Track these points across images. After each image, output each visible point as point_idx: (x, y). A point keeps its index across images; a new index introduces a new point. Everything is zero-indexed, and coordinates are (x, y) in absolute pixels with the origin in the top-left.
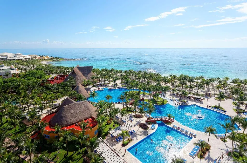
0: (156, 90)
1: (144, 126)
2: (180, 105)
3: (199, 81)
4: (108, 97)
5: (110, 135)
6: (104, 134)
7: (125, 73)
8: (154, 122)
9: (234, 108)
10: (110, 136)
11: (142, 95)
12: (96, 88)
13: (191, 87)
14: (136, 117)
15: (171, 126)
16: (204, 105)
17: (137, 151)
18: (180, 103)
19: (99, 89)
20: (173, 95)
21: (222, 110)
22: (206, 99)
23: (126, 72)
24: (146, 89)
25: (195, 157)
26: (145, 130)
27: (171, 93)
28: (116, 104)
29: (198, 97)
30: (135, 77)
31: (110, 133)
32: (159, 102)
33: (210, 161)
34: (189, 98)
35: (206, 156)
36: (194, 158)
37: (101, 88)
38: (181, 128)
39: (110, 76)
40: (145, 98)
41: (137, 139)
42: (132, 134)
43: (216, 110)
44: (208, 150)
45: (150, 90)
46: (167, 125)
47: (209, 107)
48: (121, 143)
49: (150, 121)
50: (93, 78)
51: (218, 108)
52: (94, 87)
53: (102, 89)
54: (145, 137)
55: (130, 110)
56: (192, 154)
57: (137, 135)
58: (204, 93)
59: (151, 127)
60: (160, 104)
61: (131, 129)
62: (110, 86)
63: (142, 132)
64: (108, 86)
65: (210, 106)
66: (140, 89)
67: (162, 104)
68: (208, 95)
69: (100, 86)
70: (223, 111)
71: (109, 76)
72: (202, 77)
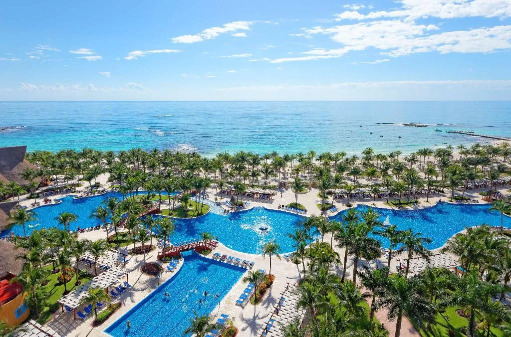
0: (184, 187)
1: (152, 270)
2: (233, 211)
3: (269, 162)
4: (63, 218)
5: (64, 308)
6: (46, 309)
7: (120, 157)
8: (176, 256)
9: (319, 203)
10: (63, 311)
11: (157, 201)
12: (38, 200)
13: (254, 175)
14: (136, 252)
15: (210, 256)
16: (274, 206)
17: (129, 326)
18: (232, 208)
19: (46, 201)
20: (222, 193)
21: (300, 210)
22: (279, 193)
23: (122, 154)
24: (161, 189)
25: (246, 304)
26: (154, 277)
27: (219, 191)
28: (91, 230)
29: (267, 191)
30: (143, 163)
31: (62, 305)
32: (193, 211)
33: (271, 304)
34: (251, 196)
35: (266, 296)
36: (243, 308)
37: (53, 198)
38: (228, 255)
39: (78, 168)
40: (163, 207)
41: (133, 301)
42: (121, 291)
43: (292, 211)
44: (269, 285)
45: (169, 190)
46: (203, 256)
47: (281, 207)
48: (92, 319)
49: (168, 255)
50: (27, 176)
51: (295, 206)
52: (33, 198)
53: (55, 200)
54: (153, 291)
55: (124, 239)
56: (242, 300)
57: (133, 292)
58: (277, 184)
59: (167, 267)
60: (193, 216)
61: (121, 282)
62: (79, 192)
63: (146, 282)
64: (75, 192)
65: (283, 206)
66: (150, 189)
67: (198, 214)
68: (282, 186)
69: (51, 194)
70: (302, 210)
71: (76, 168)
72: (274, 154)
